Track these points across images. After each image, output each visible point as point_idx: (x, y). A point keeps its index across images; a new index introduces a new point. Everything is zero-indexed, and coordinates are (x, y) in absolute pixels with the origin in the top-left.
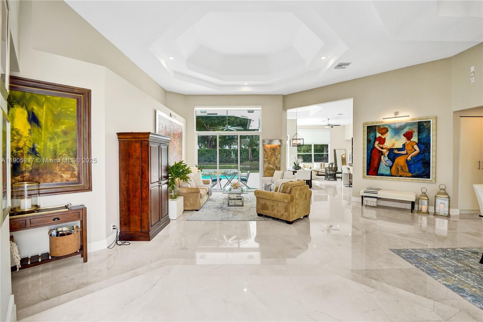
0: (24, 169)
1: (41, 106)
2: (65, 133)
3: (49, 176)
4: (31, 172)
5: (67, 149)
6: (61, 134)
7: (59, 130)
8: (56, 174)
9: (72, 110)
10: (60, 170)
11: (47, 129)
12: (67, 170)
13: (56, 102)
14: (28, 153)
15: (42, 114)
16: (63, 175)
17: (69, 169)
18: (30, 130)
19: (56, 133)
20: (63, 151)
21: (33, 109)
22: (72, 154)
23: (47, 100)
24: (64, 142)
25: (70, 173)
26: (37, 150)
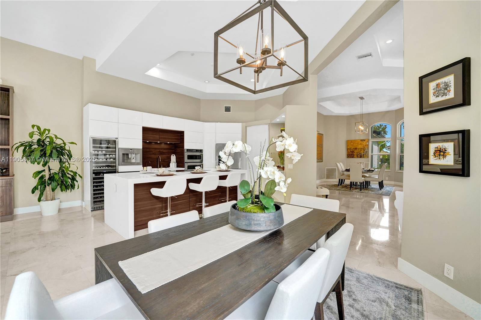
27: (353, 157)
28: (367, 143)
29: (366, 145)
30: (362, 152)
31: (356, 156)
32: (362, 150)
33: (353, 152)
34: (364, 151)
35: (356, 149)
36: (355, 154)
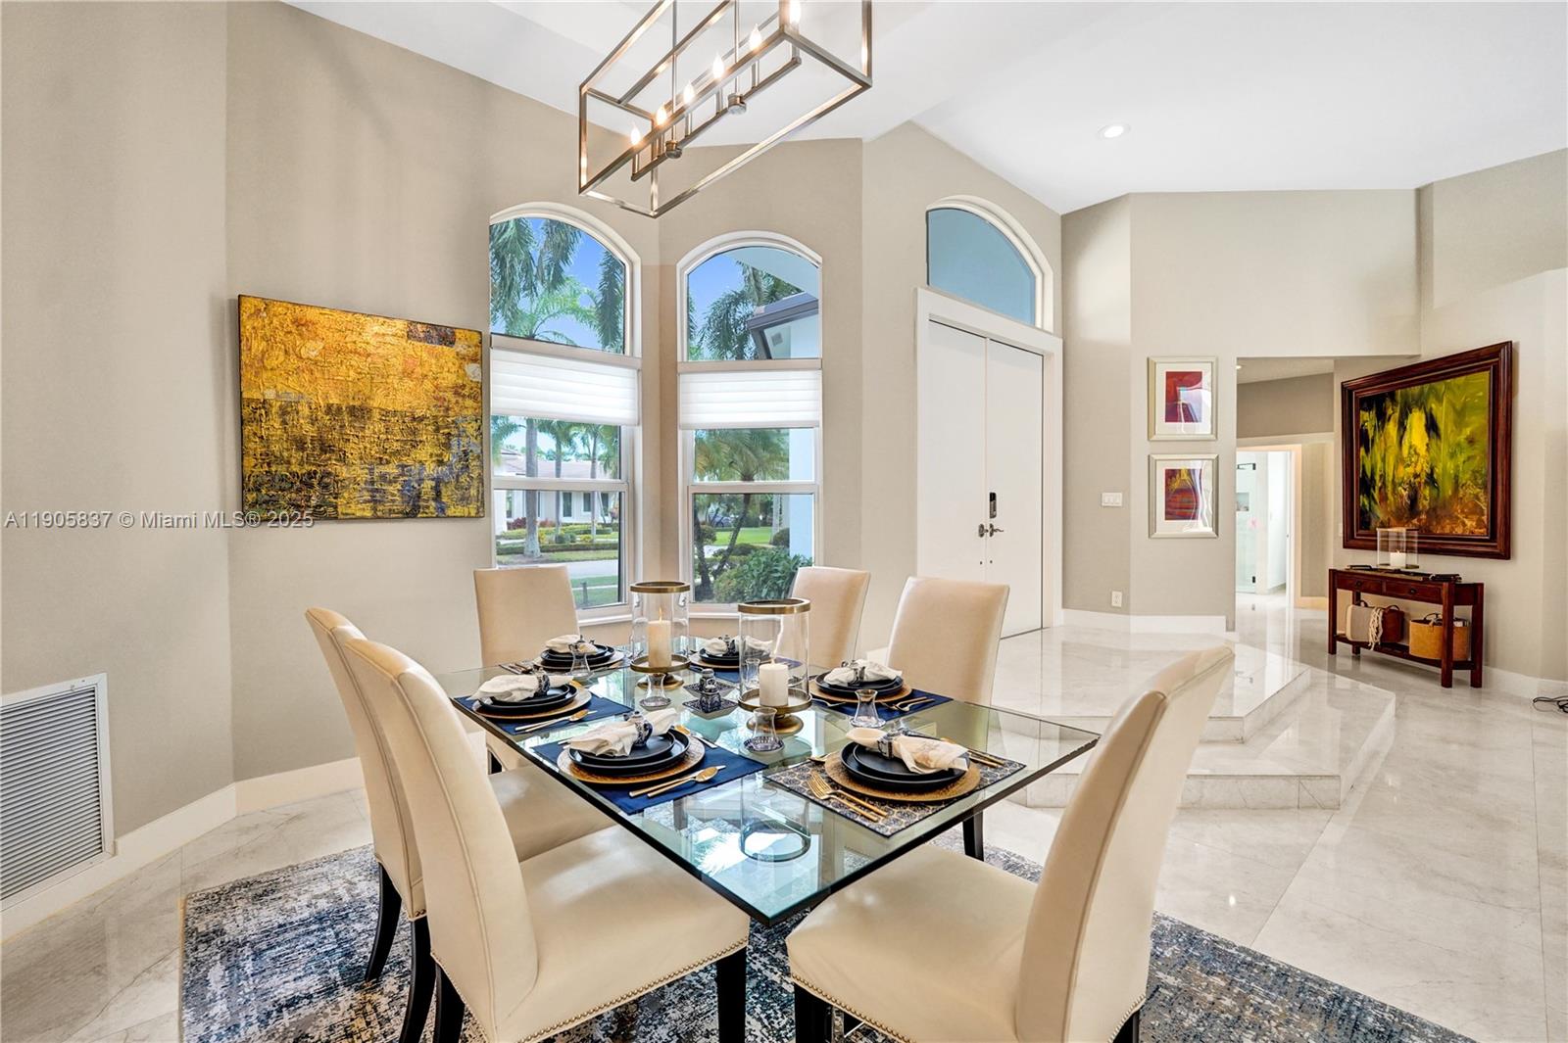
0: (1421, 507)
1: (1439, 400)
2: (1471, 441)
3: (1448, 521)
4: (1427, 513)
5: (1474, 472)
6: (1465, 444)
7: (1462, 438)
8: (1458, 518)
9: (1481, 394)
10: (1462, 512)
11: (1447, 439)
12: (1473, 513)
13: (1459, 387)
14: (1426, 482)
15: (1441, 412)
16: (1466, 521)
17: (1476, 510)
18: (1427, 445)
19: (1458, 445)
20: (1468, 476)
21: (1431, 409)
22: (1480, 482)
23: (1448, 388)
24: (1469, 458)
25: (1475, 517)
26: (1435, 476)
27: (323, 513)
28: (472, 369)
29: (457, 390)
30: (424, 453)
31: (353, 501)
32: (426, 434)
33: (325, 448)
34: (447, 446)
35: (360, 413)
36: (352, 472)
